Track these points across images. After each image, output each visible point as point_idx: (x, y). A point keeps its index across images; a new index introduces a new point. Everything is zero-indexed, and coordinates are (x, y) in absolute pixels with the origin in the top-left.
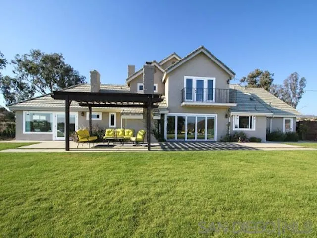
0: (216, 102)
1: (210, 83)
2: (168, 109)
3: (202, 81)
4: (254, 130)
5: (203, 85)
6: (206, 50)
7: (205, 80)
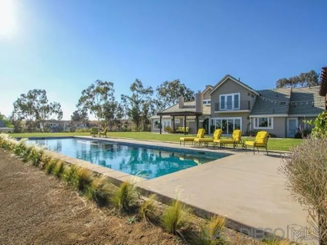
0: (241, 109)
1: (236, 97)
2: (210, 115)
3: (231, 97)
4: (272, 128)
5: (231, 99)
6: (231, 77)
7: (233, 95)
